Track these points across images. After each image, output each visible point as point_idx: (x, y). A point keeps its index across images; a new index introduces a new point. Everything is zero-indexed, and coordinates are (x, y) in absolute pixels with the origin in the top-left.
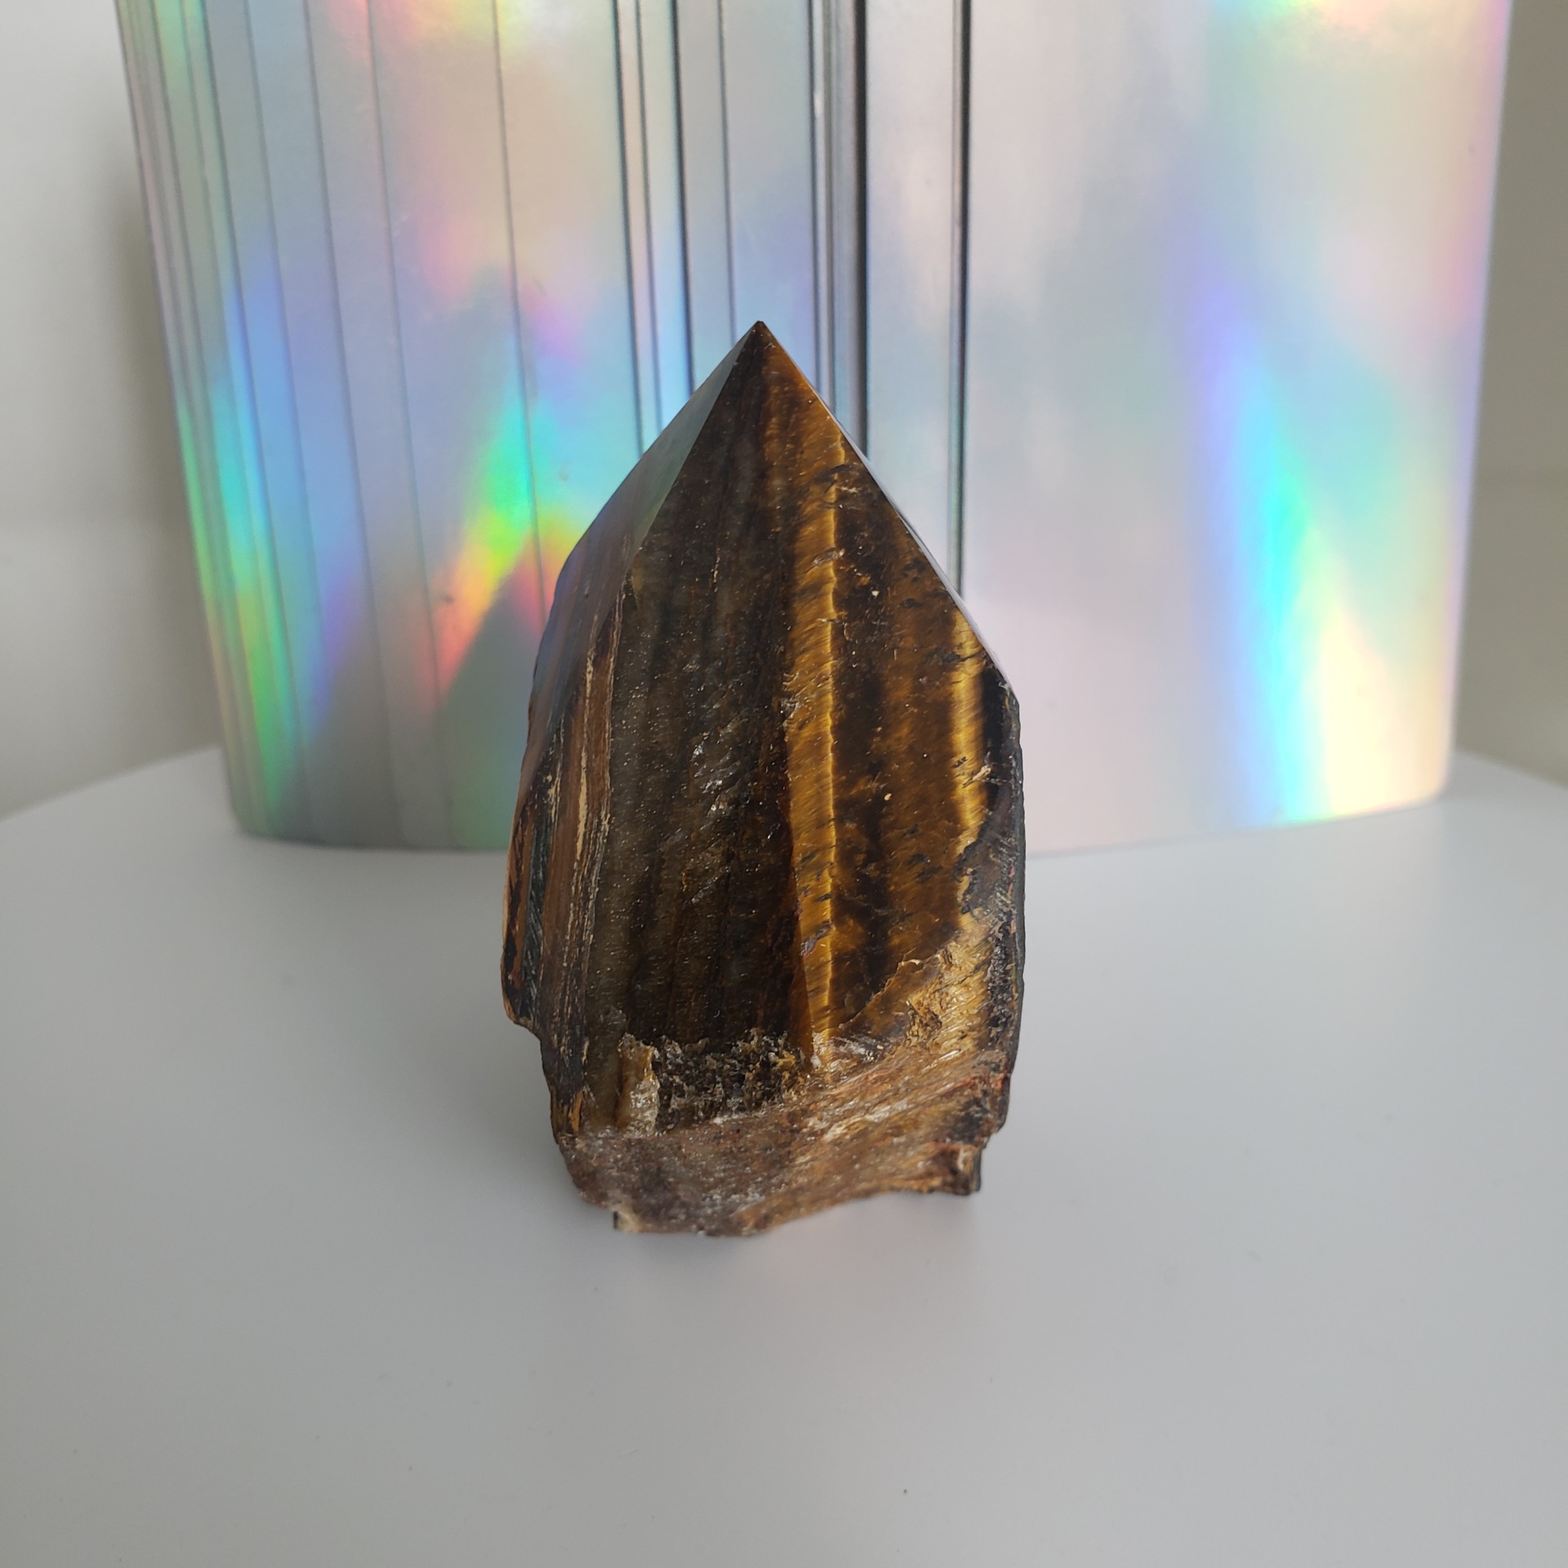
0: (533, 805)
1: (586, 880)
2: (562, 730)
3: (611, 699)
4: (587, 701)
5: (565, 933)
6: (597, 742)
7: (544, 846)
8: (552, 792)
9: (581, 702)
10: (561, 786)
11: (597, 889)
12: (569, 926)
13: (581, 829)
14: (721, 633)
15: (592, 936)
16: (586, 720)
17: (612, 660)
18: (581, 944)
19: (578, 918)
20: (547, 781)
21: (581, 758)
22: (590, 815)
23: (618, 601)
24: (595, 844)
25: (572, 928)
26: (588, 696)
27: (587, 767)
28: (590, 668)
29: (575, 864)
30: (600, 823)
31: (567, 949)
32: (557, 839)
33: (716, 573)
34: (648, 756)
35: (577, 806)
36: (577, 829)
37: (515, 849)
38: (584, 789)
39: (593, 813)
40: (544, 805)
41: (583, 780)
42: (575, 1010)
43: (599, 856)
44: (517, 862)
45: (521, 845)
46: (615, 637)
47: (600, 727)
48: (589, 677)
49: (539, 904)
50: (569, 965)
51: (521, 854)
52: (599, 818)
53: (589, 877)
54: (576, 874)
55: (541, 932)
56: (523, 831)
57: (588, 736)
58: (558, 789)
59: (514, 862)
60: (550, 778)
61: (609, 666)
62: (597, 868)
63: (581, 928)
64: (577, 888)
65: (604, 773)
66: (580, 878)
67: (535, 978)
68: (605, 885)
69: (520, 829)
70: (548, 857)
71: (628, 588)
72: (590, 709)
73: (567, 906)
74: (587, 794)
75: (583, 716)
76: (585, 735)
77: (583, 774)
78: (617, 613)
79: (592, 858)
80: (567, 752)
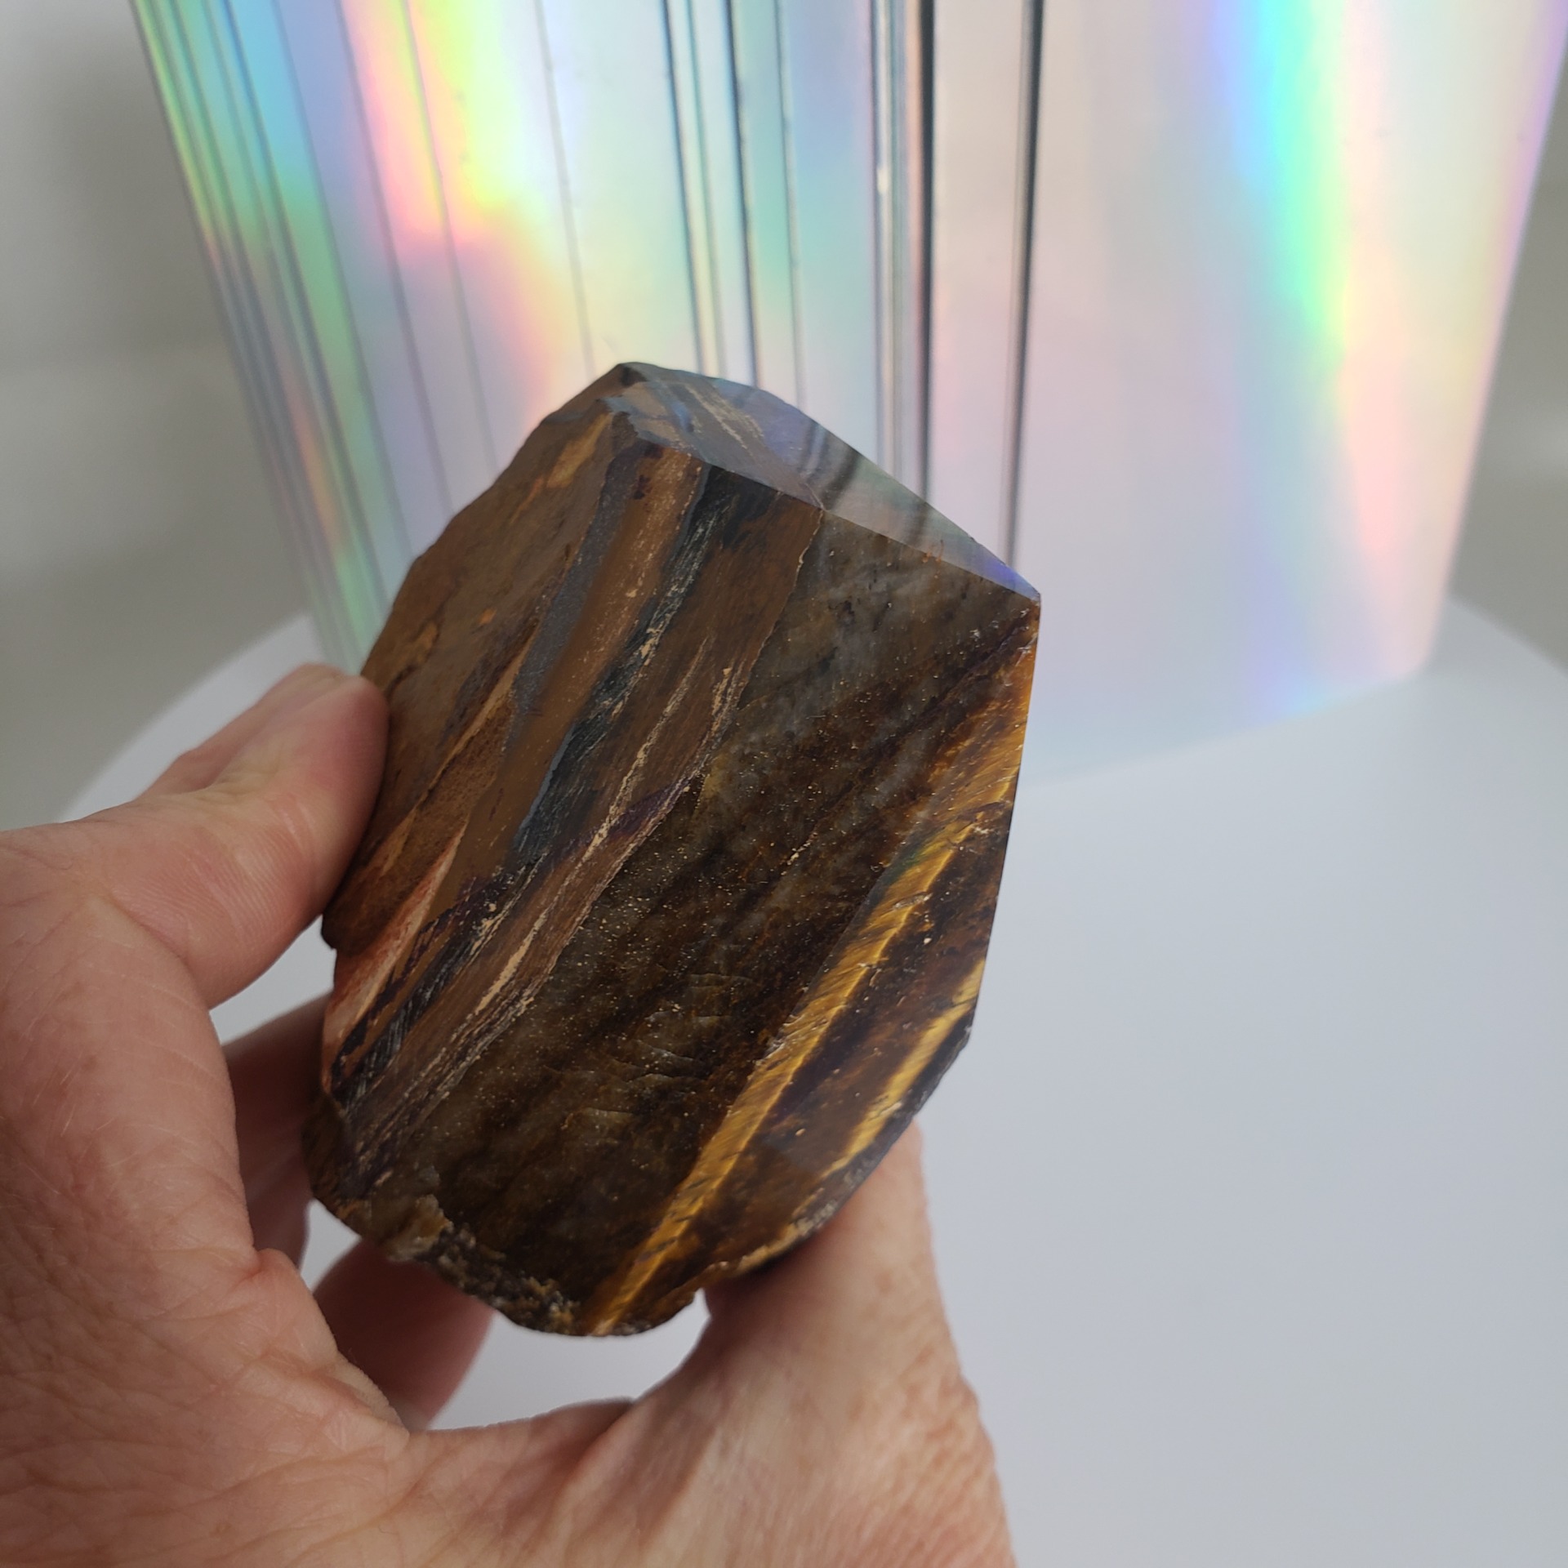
0: (458, 919)
1: (472, 1041)
2: (535, 870)
3: (605, 886)
4: (580, 865)
5: (422, 1068)
6: (565, 917)
7: (448, 969)
8: (487, 923)
9: (572, 859)
10: (499, 926)
11: (478, 1057)
12: (430, 1066)
13: (496, 988)
14: (756, 918)
15: (447, 1094)
16: (566, 883)
17: (632, 846)
18: (432, 1091)
19: (444, 1067)
20: (488, 907)
21: (538, 918)
22: (513, 982)
23: (677, 787)
24: (502, 1013)
25: (432, 1070)
26: (584, 859)
27: (539, 932)
28: (604, 831)
29: (469, 1016)
30: (518, 998)
31: (416, 1084)
32: (466, 974)
33: (796, 855)
34: (607, 976)
35: (504, 962)
36: (492, 984)
37: (415, 945)
38: (523, 951)
39: (518, 983)
40: (471, 929)
41: (527, 942)
42: (394, 1139)
43: (498, 1029)
44: (410, 960)
45: (423, 948)
46: (650, 824)
47: (577, 904)
48: (597, 841)
49: (410, 1021)
50: (410, 1098)
51: (419, 956)
52: (521, 993)
53: (477, 1039)
54: (465, 1025)
55: (398, 1047)
56: (434, 935)
57: (558, 902)
58: (496, 927)
59: (407, 957)
60: (493, 907)
61: (625, 850)
62: (489, 1038)
63: (441, 1079)
64: (458, 1038)
65: (552, 953)
66: (467, 1033)
67: (370, 1082)
68: (487, 1059)
69: (432, 929)
70: (445, 984)
71: (696, 783)
72: (578, 876)
73: (439, 1047)
74: (523, 959)
75: (566, 876)
76: (556, 899)
77: (530, 936)
78: (668, 800)
79: (491, 1024)
80: (527, 897)
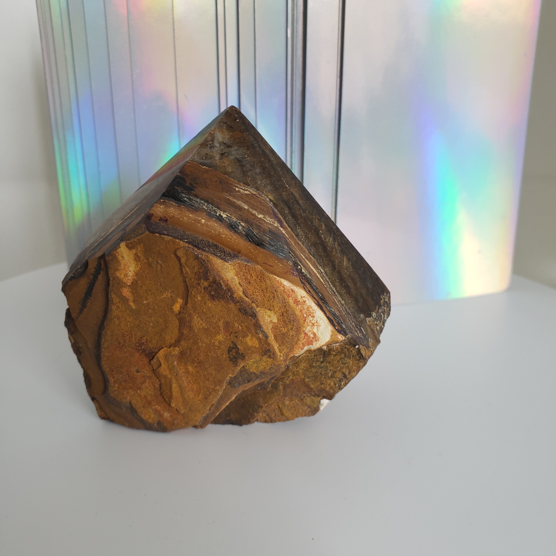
0: (302, 278)
1: (330, 288)
2: (291, 252)
3: (294, 235)
4: (289, 239)
5: (338, 306)
6: (301, 249)
7: (314, 287)
8: (303, 271)
9: (288, 240)
10: (304, 268)
11: (334, 288)
12: (337, 303)
13: (319, 276)
14: (301, 202)
15: (343, 301)
16: (294, 245)
17: (285, 223)
18: (343, 305)
19: (337, 299)
20: (299, 268)
21: (302, 256)
22: (317, 270)
23: (271, 206)
24: (324, 277)
25: (338, 303)
26: (288, 237)
27: (305, 258)
28: (282, 229)
29: (325, 286)
30: (321, 271)
31: (341, 309)
32: (316, 282)
33: (287, 186)
34: (314, 245)
35: (312, 270)
36: (317, 276)
37: (308, 293)
38: (309, 264)
39: (317, 269)
40: (305, 275)
41: (308, 262)
42: (355, 323)
43: (328, 279)
44: (312, 296)
45: (309, 291)
46: (280, 216)
47: (298, 244)
48: (284, 232)
49: (327, 303)
50: (345, 313)
51: (311, 293)
52: (319, 269)
53: (330, 286)
54: (327, 288)
55: (333, 310)
56: (306, 287)
57: (298, 249)
58: (304, 269)
59: (311, 297)
60: (299, 267)
61: (286, 226)
62: (330, 283)
63: (339, 301)
64: (330, 292)
65: (310, 256)
66: (329, 288)
67: (341, 323)
68: (334, 286)
69: (305, 287)
70: (318, 289)
71: (271, 200)
72: (292, 241)
73: (333, 298)
74: (312, 265)
75: (292, 244)
76: (297, 249)
77: (306, 260)
78: (274, 209)
79: (327, 281)
80: (297, 257)
